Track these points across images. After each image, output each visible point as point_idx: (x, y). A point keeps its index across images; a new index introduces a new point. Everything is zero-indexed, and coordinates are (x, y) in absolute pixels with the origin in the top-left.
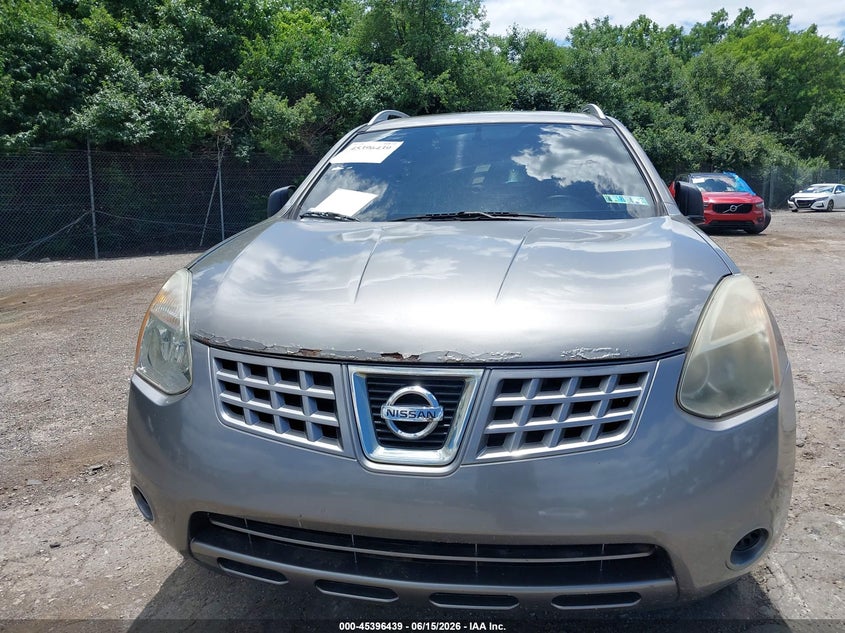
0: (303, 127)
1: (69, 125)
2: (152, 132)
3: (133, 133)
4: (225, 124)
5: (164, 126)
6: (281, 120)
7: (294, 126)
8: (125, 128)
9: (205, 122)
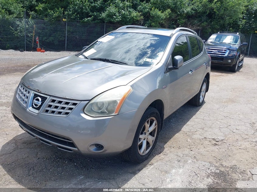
0: (165, 19)
1: (100, 16)
2: (121, 19)
3: (115, 19)
4: (142, 17)
5: (125, 17)
6: (158, 17)
7: (162, 19)
8: (113, 18)
9: (136, 17)
